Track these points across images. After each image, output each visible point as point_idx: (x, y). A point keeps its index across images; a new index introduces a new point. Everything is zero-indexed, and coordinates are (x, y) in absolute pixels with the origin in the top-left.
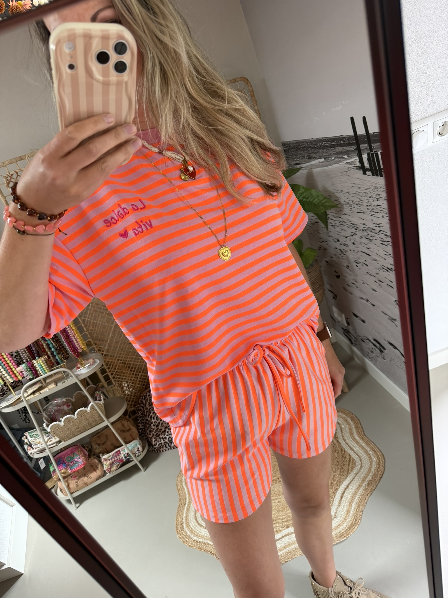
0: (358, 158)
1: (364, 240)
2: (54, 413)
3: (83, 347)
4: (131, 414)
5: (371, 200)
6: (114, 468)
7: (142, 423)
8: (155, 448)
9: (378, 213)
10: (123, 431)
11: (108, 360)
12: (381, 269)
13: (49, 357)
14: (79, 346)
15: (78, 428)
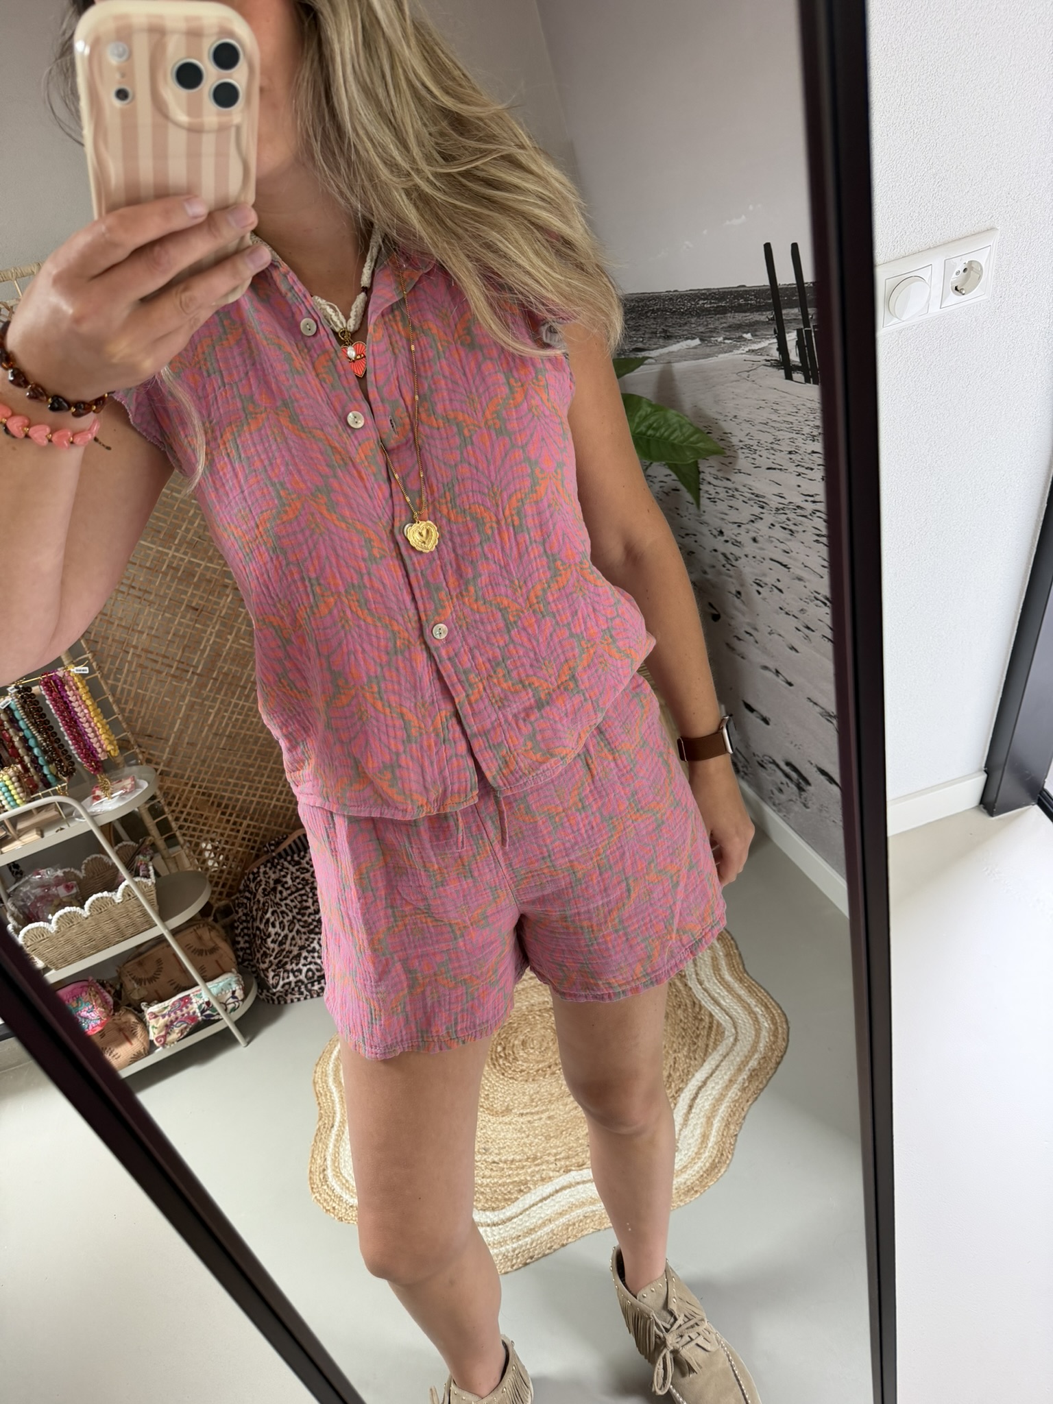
0: (775, 340)
1: (779, 533)
2: (34, 904)
3: (109, 748)
4: (218, 916)
5: (800, 440)
6: (175, 1035)
7: (245, 935)
8: (274, 994)
9: (812, 469)
10: (200, 952)
11: (168, 784)
12: (812, 601)
13: (26, 769)
14: (101, 747)
15: (91, 940)
